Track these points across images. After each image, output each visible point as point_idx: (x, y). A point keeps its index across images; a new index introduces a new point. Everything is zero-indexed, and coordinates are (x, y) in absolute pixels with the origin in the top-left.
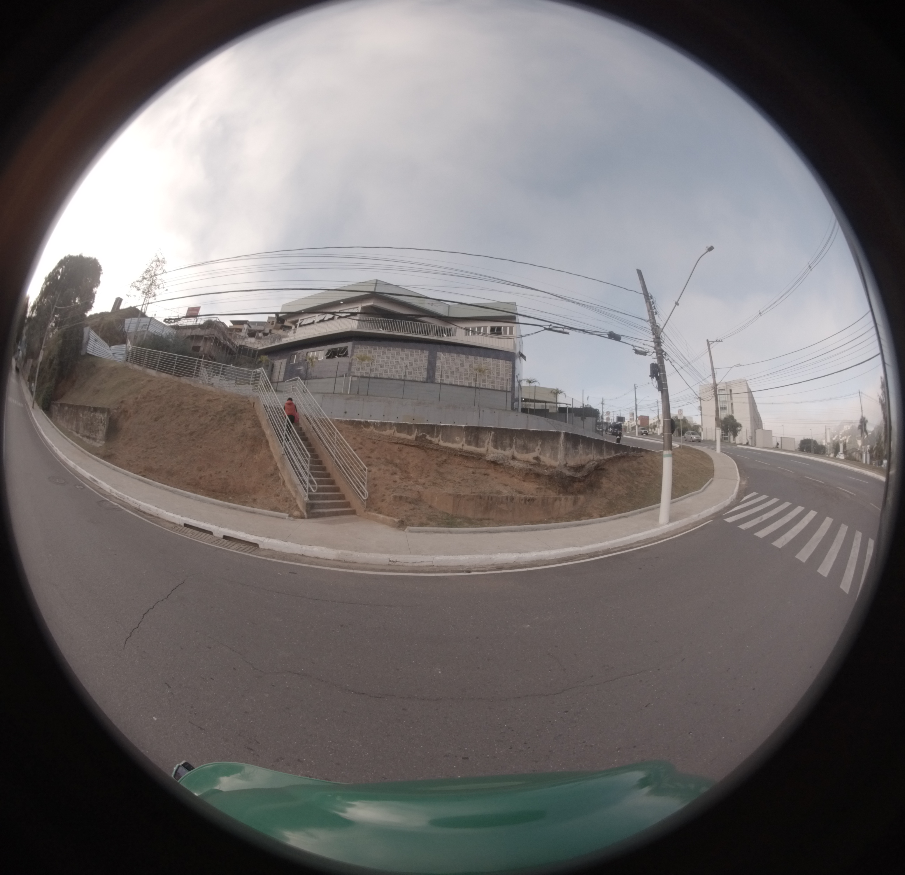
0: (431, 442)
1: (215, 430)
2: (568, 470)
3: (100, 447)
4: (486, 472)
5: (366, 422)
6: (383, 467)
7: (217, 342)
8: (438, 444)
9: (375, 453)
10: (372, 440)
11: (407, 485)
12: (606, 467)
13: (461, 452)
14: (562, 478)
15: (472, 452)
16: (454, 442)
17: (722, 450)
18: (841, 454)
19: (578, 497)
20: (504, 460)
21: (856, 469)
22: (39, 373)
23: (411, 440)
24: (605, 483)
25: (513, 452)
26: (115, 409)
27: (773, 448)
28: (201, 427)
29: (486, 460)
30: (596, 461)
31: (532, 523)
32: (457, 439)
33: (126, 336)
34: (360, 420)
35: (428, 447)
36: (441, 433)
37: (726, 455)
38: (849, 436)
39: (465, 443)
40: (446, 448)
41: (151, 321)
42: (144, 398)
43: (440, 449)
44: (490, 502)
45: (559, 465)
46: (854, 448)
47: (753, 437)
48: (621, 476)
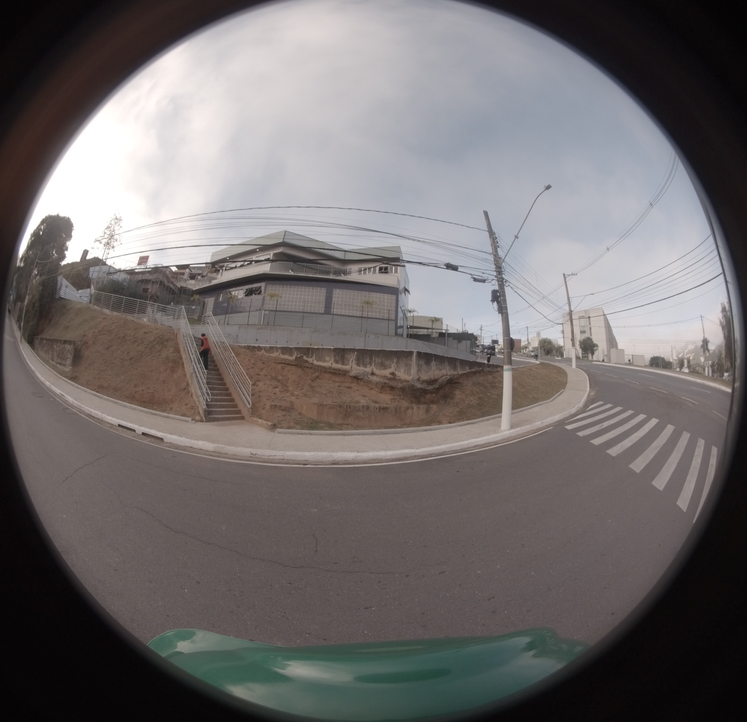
0: (307, 362)
1: (148, 356)
2: (421, 383)
3: (69, 371)
4: (350, 386)
5: (259, 347)
6: (268, 382)
7: (162, 285)
8: (312, 363)
9: (264, 371)
10: (262, 361)
11: (283, 396)
12: (461, 381)
13: (330, 369)
14: (414, 390)
15: (339, 369)
16: (325, 361)
17: (577, 366)
18: (686, 368)
19: (431, 406)
20: (364, 375)
21: (699, 381)
22: (25, 313)
23: (291, 360)
24: (458, 394)
25: (373, 369)
26: (79, 341)
27: (626, 364)
28: (138, 354)
29: (349, 376)
30: (449, 376)
31: (386, 427)
32: (327, 358)
33: (91, 283)
34: (254, 345)
35: (304, 365)
36: (315, 354)
37: (581, 370)
38: (693, 354)
39: (334, 362)
40: (318, 366)
41: (110, 269)
42: (100, 332)
43: (314, 367)
44: (349, 410)
45: (412, 379)
46: (697, 363)
47: (608, 356)
48: (475, 388)
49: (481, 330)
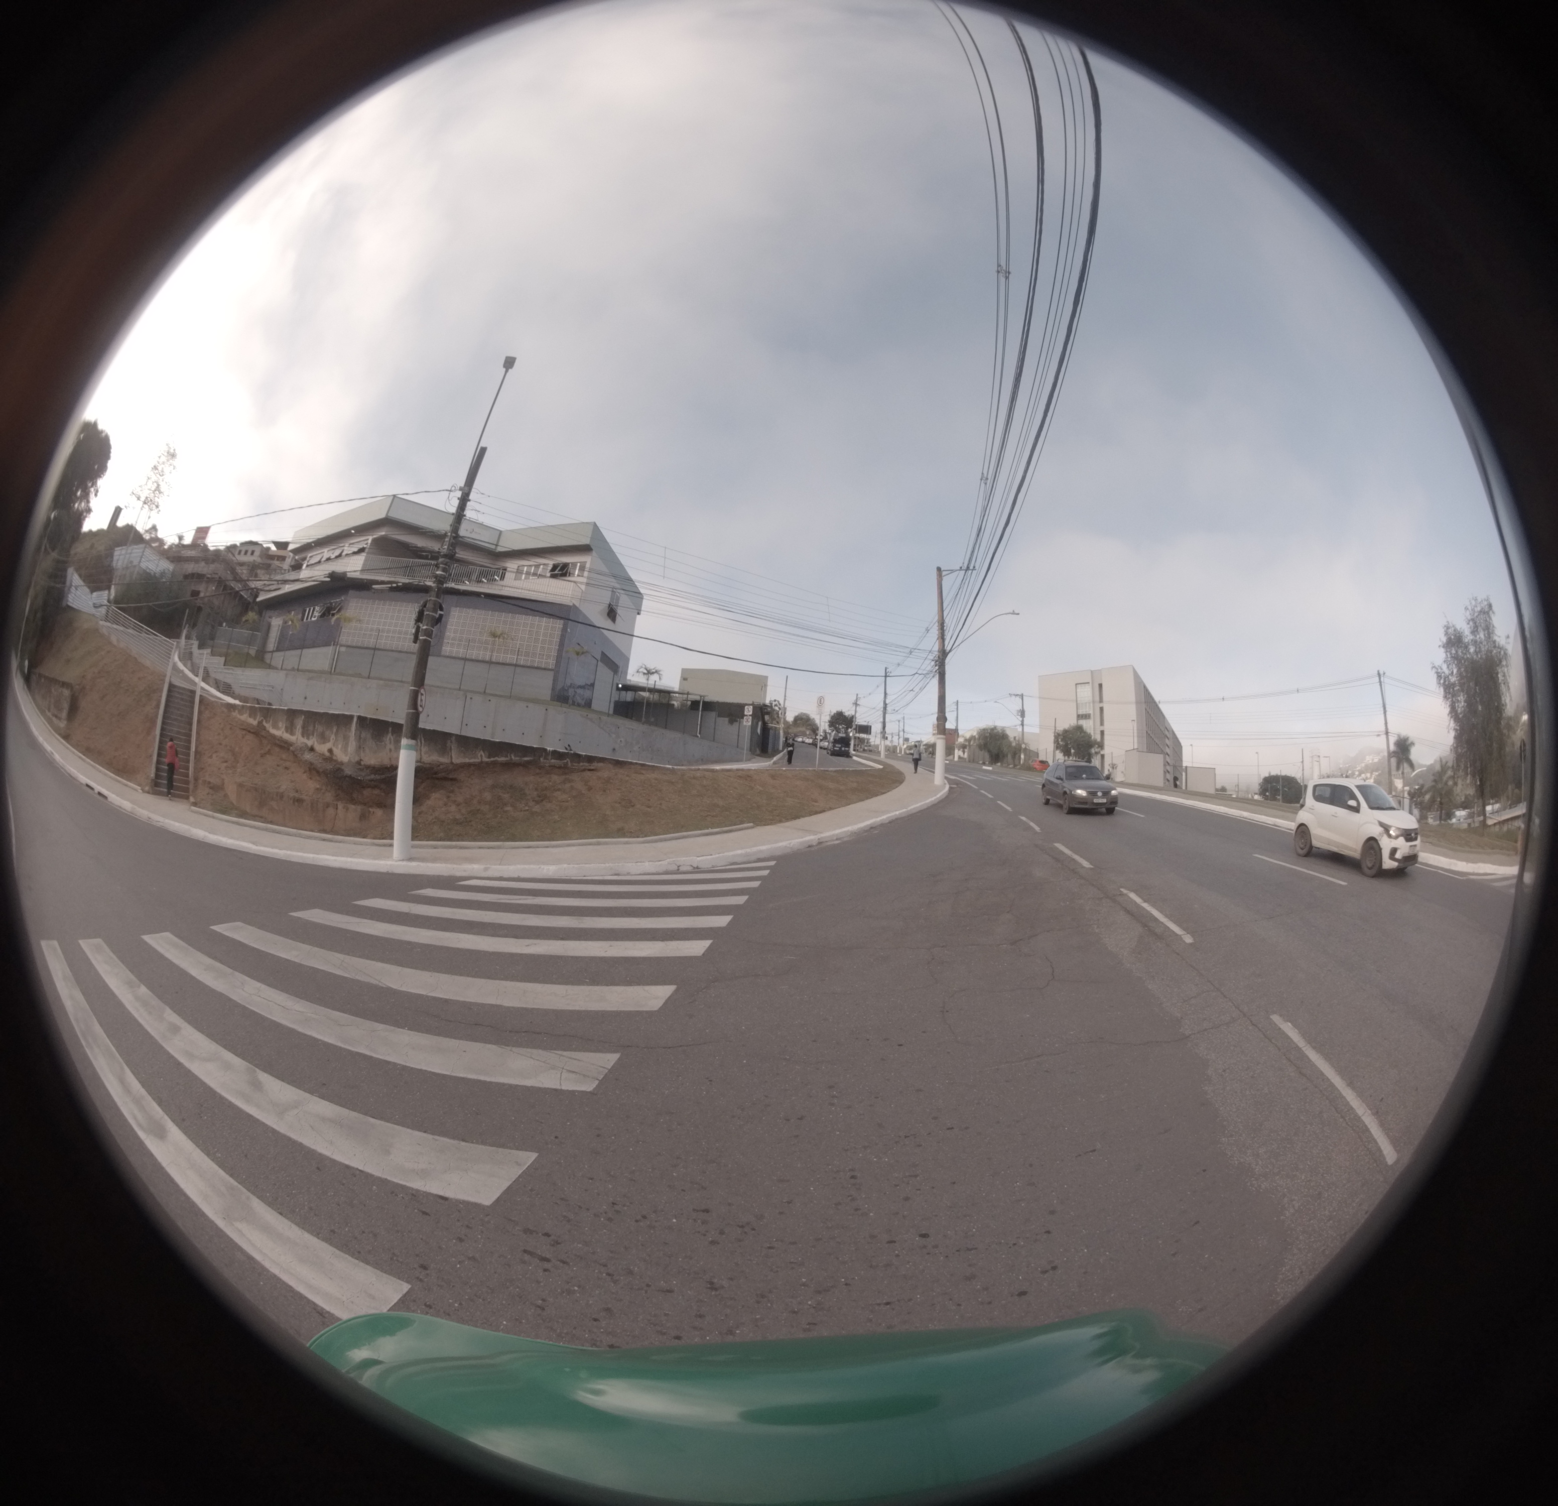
8: (268, 732)
15: (286, 740)
16: (278, 728)
25: (314, 741)
32: (281, 724)
36: (272, 717)
39: (284, 729)
45: (348, 761)
47: (1121, 767)
49: (856, 704)
